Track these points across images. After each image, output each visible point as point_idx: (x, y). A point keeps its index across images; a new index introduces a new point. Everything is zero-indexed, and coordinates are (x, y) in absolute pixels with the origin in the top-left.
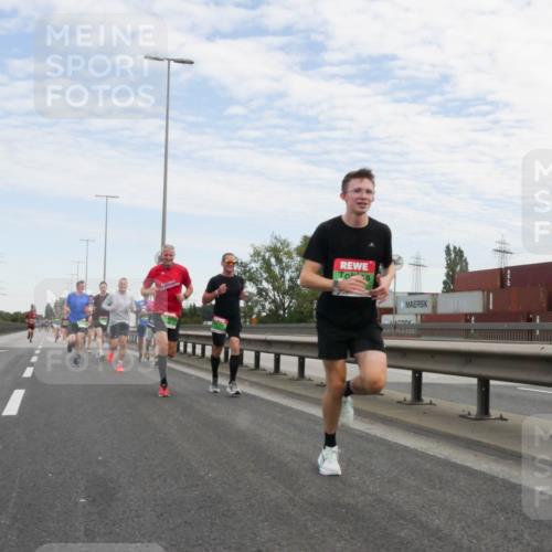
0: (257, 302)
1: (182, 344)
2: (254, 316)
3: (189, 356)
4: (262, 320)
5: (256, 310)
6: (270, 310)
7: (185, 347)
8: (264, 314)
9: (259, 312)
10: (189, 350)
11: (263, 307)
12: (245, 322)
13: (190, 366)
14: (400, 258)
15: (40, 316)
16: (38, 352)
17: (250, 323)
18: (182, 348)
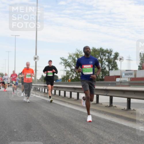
0: (70, 74)
1: (43, 89)
2: (70, 79)
3: (46, 93)
4: (72, 81)
5: (70, 77)
6: (75, 77)
7: (45, 90)
8: (73, 78)
9: (71, 78)
11: (73, 76)
12: (66, 81)
14: (123, 57)
17: (68, 81)
18: (43, 91)
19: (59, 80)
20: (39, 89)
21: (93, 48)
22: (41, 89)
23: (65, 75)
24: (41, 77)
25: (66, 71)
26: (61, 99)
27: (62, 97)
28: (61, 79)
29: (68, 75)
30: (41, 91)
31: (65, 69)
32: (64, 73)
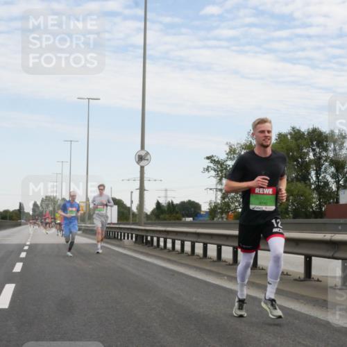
0: (233, 199)
1: (162, 240)
3: (169, 251)
4: (238, 216)
5: (232, 207)
7: (165, 243)
8: (240, 210)
9: (236, 209)
10: (169, 245)
12: (222, 218)
13: (169, 261)
15: (28, 213)
16: (26, 248)
17: (227, 219)
18: (162, 244)
19: (202, 216)
20: (149, 238)
21: (293, 128)
22: (155, 239)
23: (219, 202)
24: (155, 206)
25: (221, 190)
26: (208, 268)
27: (211, 262)
28: (206, 212)
29: (227, 200)
30: (155, 243)
31: (219, 187)
32: (216, 197)
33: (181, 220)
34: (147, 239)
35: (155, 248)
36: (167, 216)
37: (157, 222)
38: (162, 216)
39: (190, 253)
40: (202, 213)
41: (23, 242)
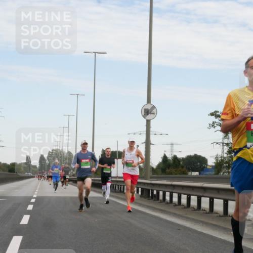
1: (168, 194)
3: (175, 205)
7: (171, 197)
10: (175, 199)
13: (175, 215)
15: (35, 167)
16: (33, 200)
18: (168, 198)
19: (208, 170)
20: (155, 192)
22: (161, 193)
23: (225, 155)
25: (227, 144)
26: (214, 223)
27: (217, 216)
28: (212, 166)
30: (161, 198)
31: (226, 141)
32: (223, 152)
33: (187, 174)
34: (152, 193)
35: (161, 202)
36: (173, 170)
37: (162, 176)
38: (167, 170)
39: (196, 208)
40: (208, 167)
41: (30, 195)
